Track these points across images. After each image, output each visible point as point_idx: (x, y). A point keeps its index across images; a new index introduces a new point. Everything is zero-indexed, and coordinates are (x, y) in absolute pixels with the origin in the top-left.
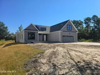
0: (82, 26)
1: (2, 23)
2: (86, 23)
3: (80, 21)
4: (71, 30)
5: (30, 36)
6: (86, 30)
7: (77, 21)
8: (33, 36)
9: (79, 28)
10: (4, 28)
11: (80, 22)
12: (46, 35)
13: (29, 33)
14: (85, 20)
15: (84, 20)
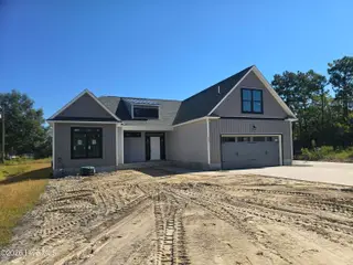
0: (322, 96)
1: (25, 97)
2: (336, 81)
3: (311, 72)
4: (262, 113)
5: (80, 142)
6: (337, 108)
7: (301, 74)
8: (94, 142)
9: (310, 101)
10: (29, 114)
11: (310, 78)
12: (162, 135)
13: (75, 134)
14: (333, 69)
15: (329, 71)
